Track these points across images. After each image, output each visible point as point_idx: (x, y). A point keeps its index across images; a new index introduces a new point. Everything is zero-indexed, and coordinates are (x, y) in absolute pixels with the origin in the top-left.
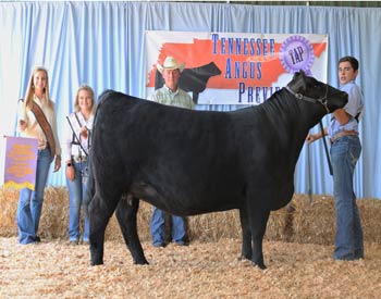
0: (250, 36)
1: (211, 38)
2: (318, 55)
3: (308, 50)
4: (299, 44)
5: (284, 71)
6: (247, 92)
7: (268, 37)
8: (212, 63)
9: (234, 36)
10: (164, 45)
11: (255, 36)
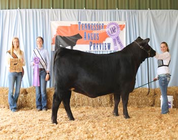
0: (94, 22)
1: (78, 24)
2: (122, 30)
3: (118, 28)
4: (114, 25)
5: (108, 36)
6: (93, 45)
7: (101, 23)
8: (78, 34)
9: (87, 22)
10: (59, 27)
11: (96, 22)
